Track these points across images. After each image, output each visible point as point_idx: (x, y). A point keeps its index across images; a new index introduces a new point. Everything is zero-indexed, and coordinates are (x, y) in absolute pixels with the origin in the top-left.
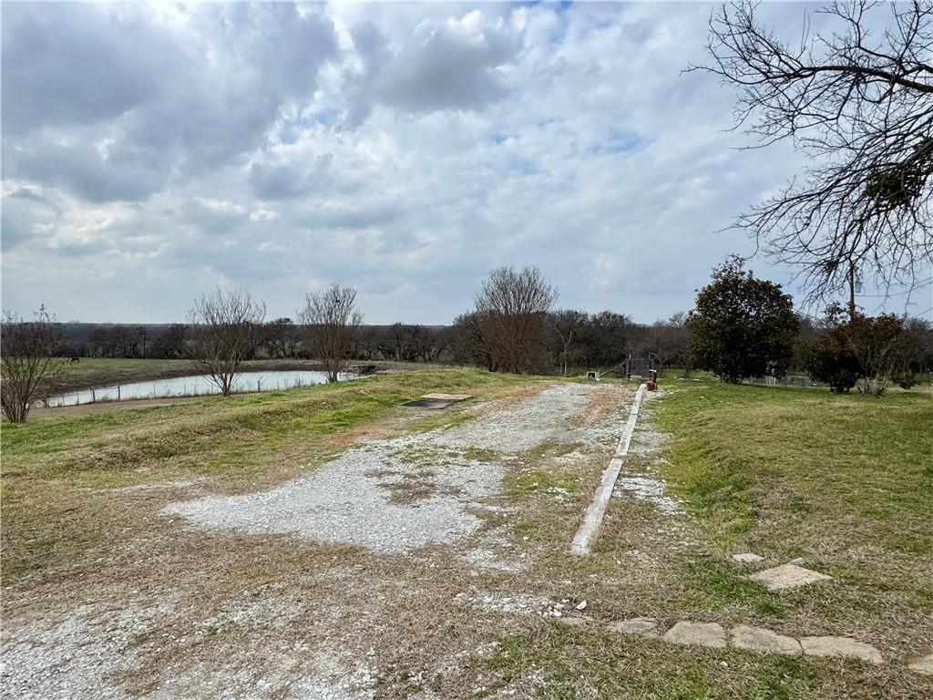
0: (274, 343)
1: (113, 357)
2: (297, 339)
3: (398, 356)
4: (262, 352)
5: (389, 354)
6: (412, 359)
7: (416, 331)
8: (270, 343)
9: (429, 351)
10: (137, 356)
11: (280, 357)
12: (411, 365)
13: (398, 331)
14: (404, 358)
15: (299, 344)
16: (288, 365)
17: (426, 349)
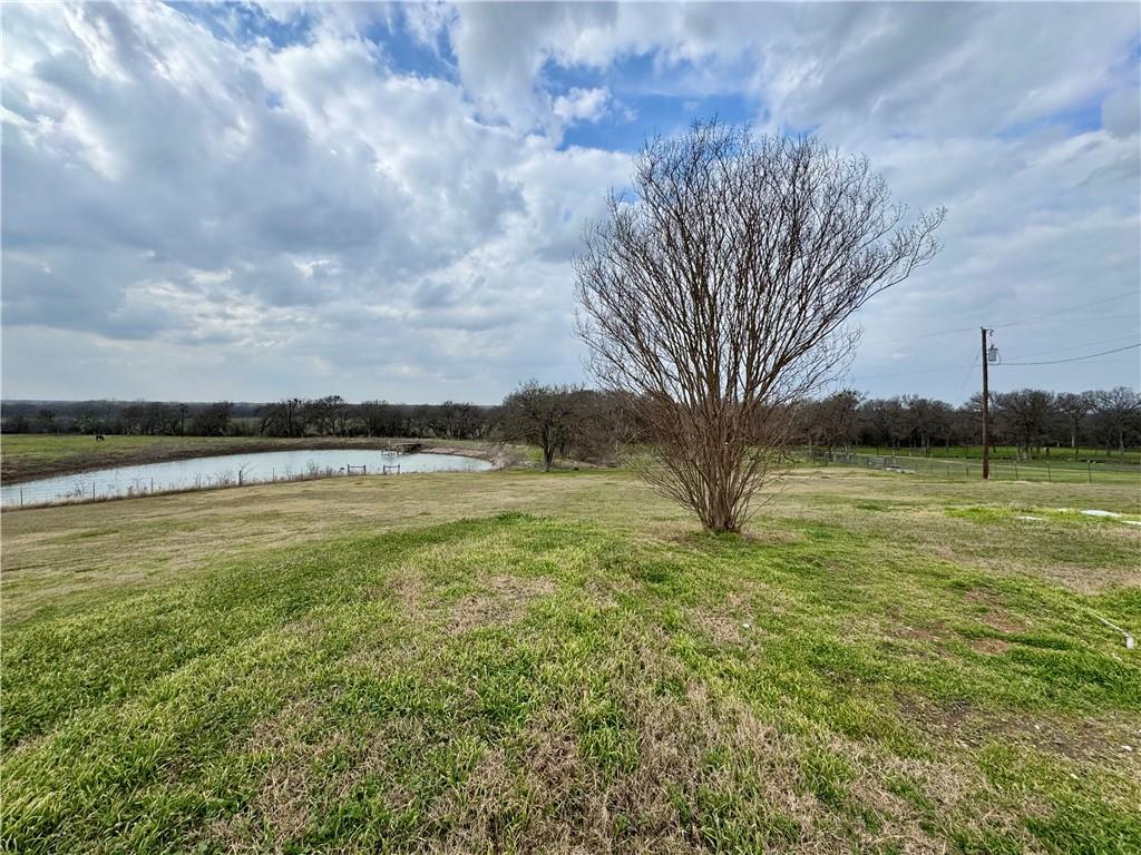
0: (323, 420)
1: (153, 434)
2: (347, 416)
3: (449, 433)
4: (311, 429)
5: (441, 432)
6: (463, 437)
7: (466, 410)
8: (319, 420)
9: (480, 428)
10: (180, 433)
11: (330, 434)
12: (459, 443)
13: (448, 411)
14: (455, 436)
15: (348, 421)
16: (328, 443)
17: (475, 427)
